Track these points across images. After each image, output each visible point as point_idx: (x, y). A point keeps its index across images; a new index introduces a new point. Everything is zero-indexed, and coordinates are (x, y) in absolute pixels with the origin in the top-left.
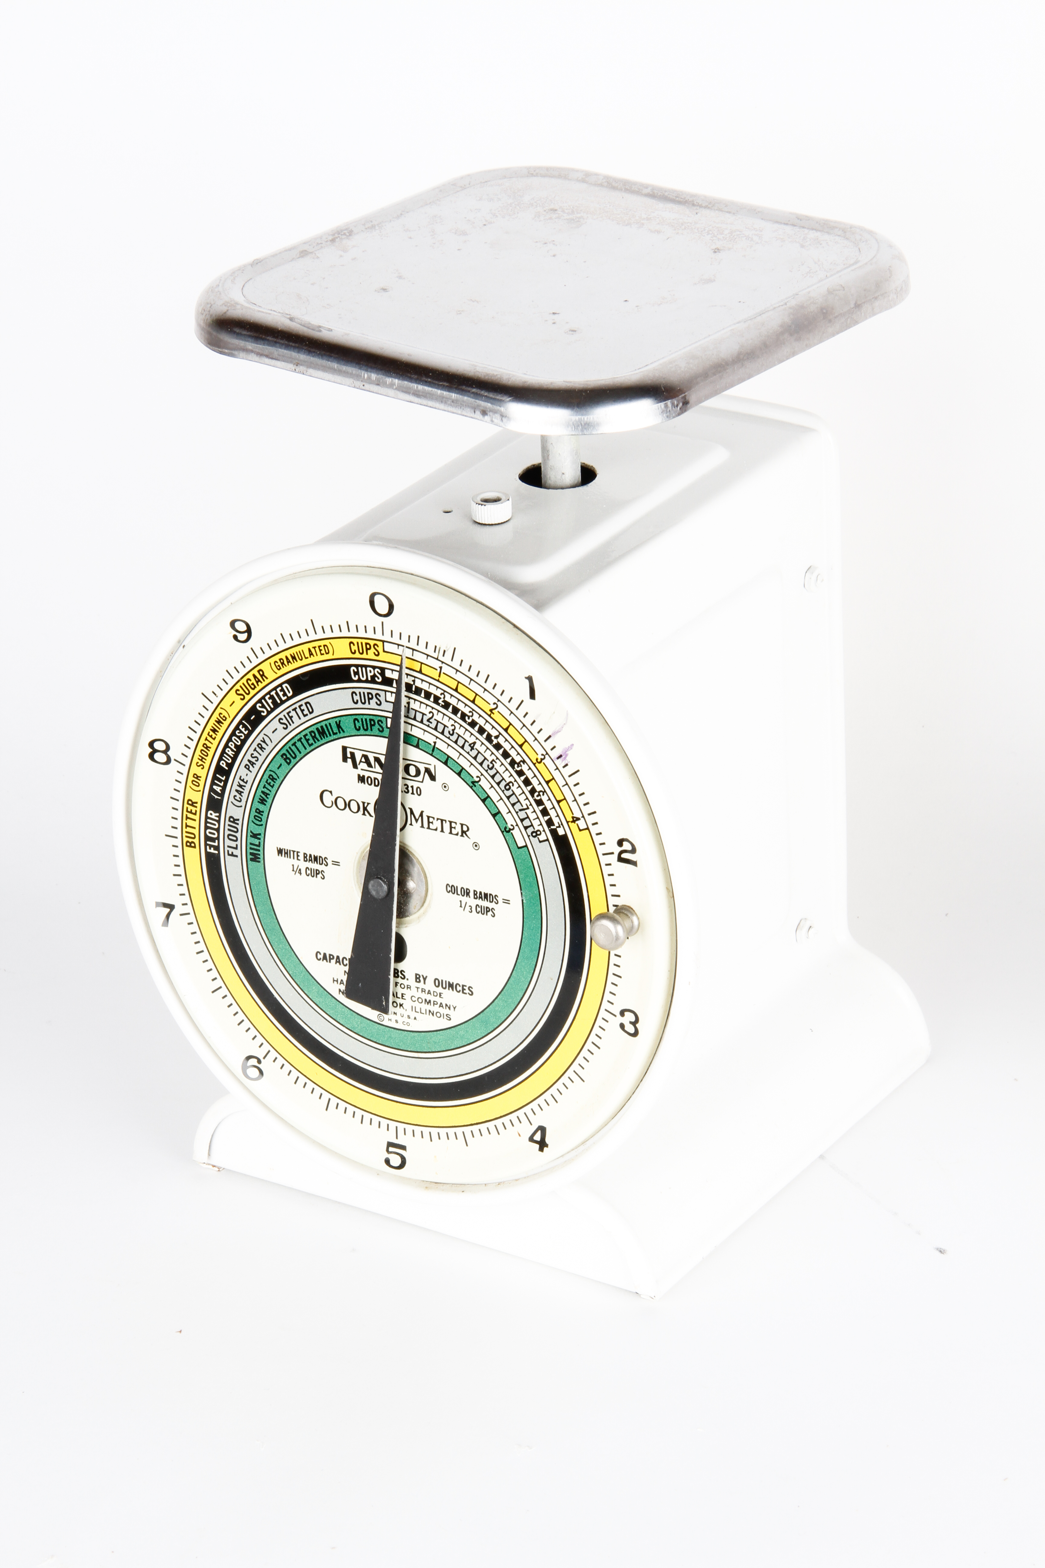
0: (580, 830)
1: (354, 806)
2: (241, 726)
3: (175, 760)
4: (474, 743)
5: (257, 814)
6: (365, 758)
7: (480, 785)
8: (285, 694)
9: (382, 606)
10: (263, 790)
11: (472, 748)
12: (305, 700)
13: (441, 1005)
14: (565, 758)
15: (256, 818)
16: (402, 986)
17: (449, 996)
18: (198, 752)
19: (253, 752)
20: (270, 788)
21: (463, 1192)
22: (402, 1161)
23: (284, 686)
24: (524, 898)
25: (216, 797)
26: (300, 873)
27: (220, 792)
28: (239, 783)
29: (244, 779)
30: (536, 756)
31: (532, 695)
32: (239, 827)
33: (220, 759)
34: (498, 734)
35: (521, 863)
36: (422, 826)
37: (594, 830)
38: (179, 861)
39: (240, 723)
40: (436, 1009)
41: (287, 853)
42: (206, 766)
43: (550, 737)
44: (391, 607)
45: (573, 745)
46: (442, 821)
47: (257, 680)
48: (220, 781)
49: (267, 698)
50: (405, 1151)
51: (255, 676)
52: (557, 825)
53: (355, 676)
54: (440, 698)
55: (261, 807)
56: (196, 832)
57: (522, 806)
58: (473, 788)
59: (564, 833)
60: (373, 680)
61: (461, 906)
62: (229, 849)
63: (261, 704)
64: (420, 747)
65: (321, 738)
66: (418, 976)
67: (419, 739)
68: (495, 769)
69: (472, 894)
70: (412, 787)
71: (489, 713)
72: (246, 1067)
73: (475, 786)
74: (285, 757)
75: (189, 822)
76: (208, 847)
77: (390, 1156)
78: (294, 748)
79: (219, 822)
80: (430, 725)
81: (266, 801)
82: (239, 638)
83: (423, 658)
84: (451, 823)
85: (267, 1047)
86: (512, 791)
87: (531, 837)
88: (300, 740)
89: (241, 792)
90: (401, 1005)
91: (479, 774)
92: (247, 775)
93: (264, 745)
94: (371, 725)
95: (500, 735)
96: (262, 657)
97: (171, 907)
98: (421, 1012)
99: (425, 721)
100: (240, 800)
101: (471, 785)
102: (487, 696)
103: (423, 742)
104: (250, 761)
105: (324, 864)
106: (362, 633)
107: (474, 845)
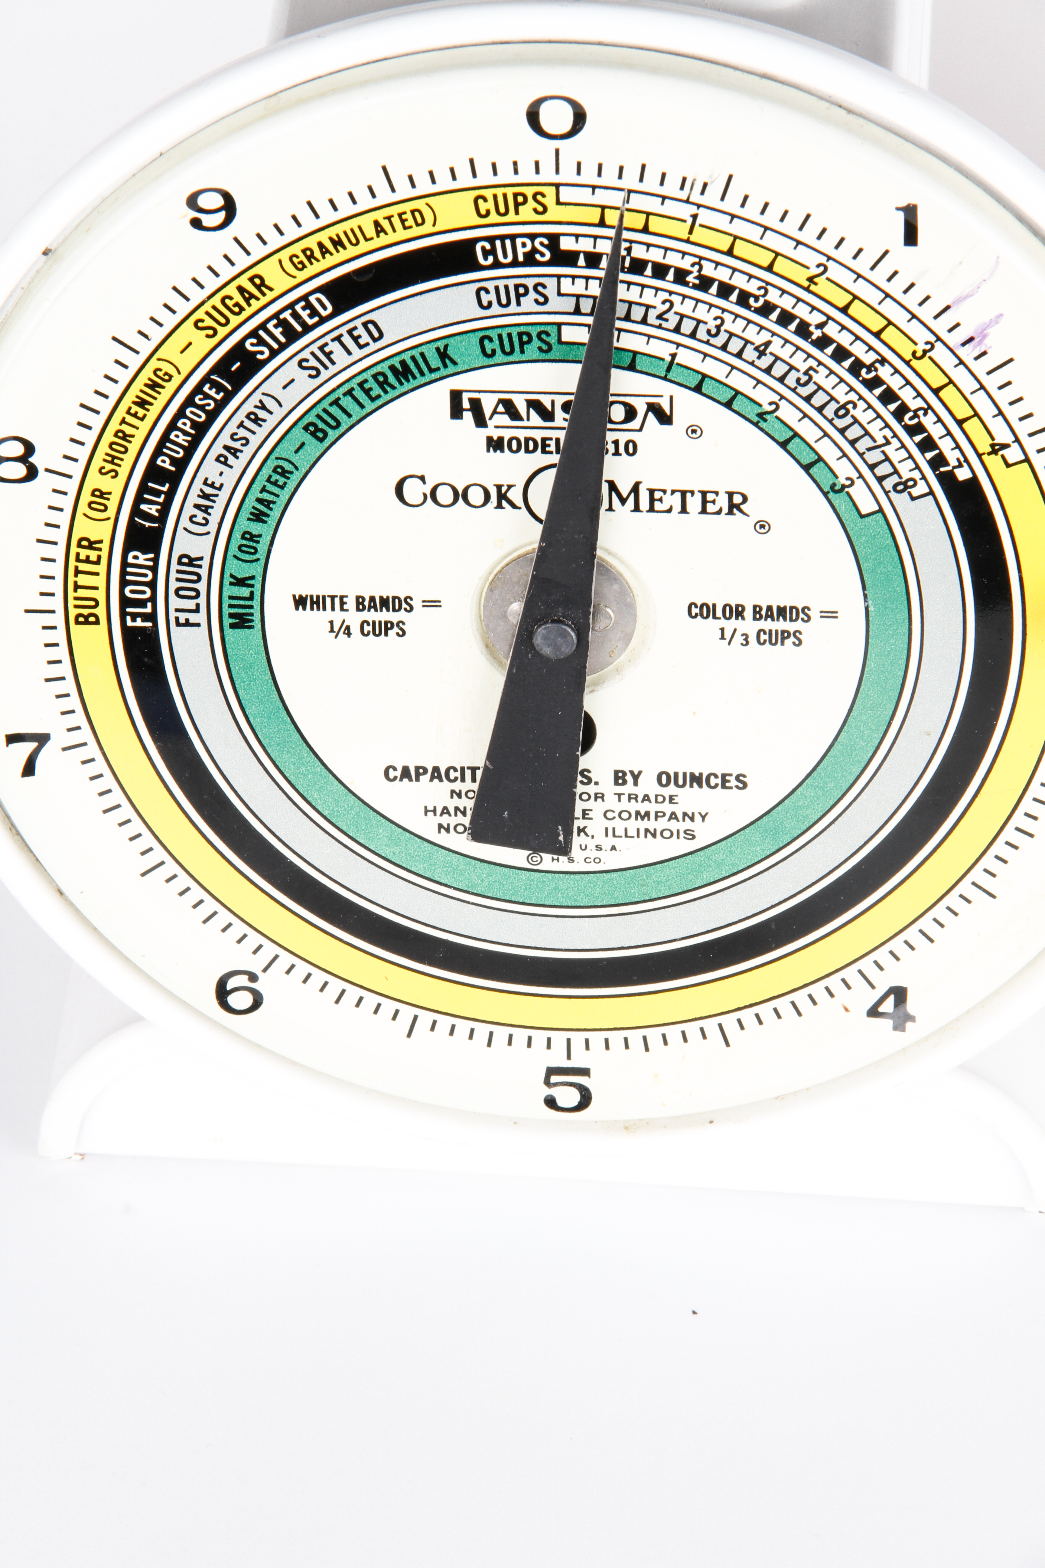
0: (1008, 465)
1: (475, 495)
2: (208, 385)
3: (47, 470)
4: (767, 344)
5: (245, 542)
6: (503, 406)
7: (777, 417)
8: (314, 313)
9: (556, 118)
10: (260, 496)
11: (762, 354)
12: (362, 318)
13: (673, 816)
14: (980, 342)
15: (244, 548)
16: (585, 797)
17: (690, 798)
18: (103, 448)
19: (236, 430)
20: (276, 490)
21: (711, 1122)
22: (582, 1096)
23: (312, 299)
24: (870, 602)
25: (147, 524)
26: (349, 634)
27: (157, 514)
28: (201, 490)
29: (213, 483)
30: (913, 347)
31: (911, 237)
32: (204, 572)
33: (158, 451)
34: (824, 319)
35: (867, 542)
36: (637, 509)
37: (1039, 461)
38: (62, 652)
39: (206, 379)
40: (662, 823)
41: (317, 603)
42: (124, 472)
43: (948, 308)
44: (580, 118)
45: (1002, 315)
46: (684, 494)
47: (247, 296)
48: (158, 493)
49: (270, 326)
50: (586, 1078)
51: (241, 290)
52: (953, 462)
53: (486, 259)
54: (691, 272)
55: (255, 528)
56: (100, 595)
57: (875, 441)
58: (762, 424)
59: (970, 475)
60: (530, 260)
61: (723, 638)
62: (178, 614)
63: (254, 341)
64: (638, 368)
65: (401, 384)
66: (620, 775)
67: (635, 353)
68: (815, 383)
69: (749, 613)
70: (616, 443)
71: (806, 284)
72: (222, 993)
73: (765, 420)
74: (312, 428)
75: (82, 580)
76: (128, 618)
77: (556, 1092)
78: (334, 410)
79: (154, 569)
80: (665, 325)
81: (268, 516)
82: (205, 224)
83: (652, 205)
84: (704, 494)
85: (270, 950)
86: (853, 416)
87: (893, 495)
88: (350, 393)
89: (207, 507)
90: (581, 830)
91: (776, 398)
92: (221, 474)
93: (262, 414)
94: (522, 344)
95: (830, 322)
96: (258, 251)
97: (42, 739)
98: (626, 836)
99: (652, 318)
100: (204, 522)
101: (756, 419)
102: (802, 254)
103: (644, 358)
104: (226, 448)
105: (403, 610)
106: (506, 175)
107: (758, 526)
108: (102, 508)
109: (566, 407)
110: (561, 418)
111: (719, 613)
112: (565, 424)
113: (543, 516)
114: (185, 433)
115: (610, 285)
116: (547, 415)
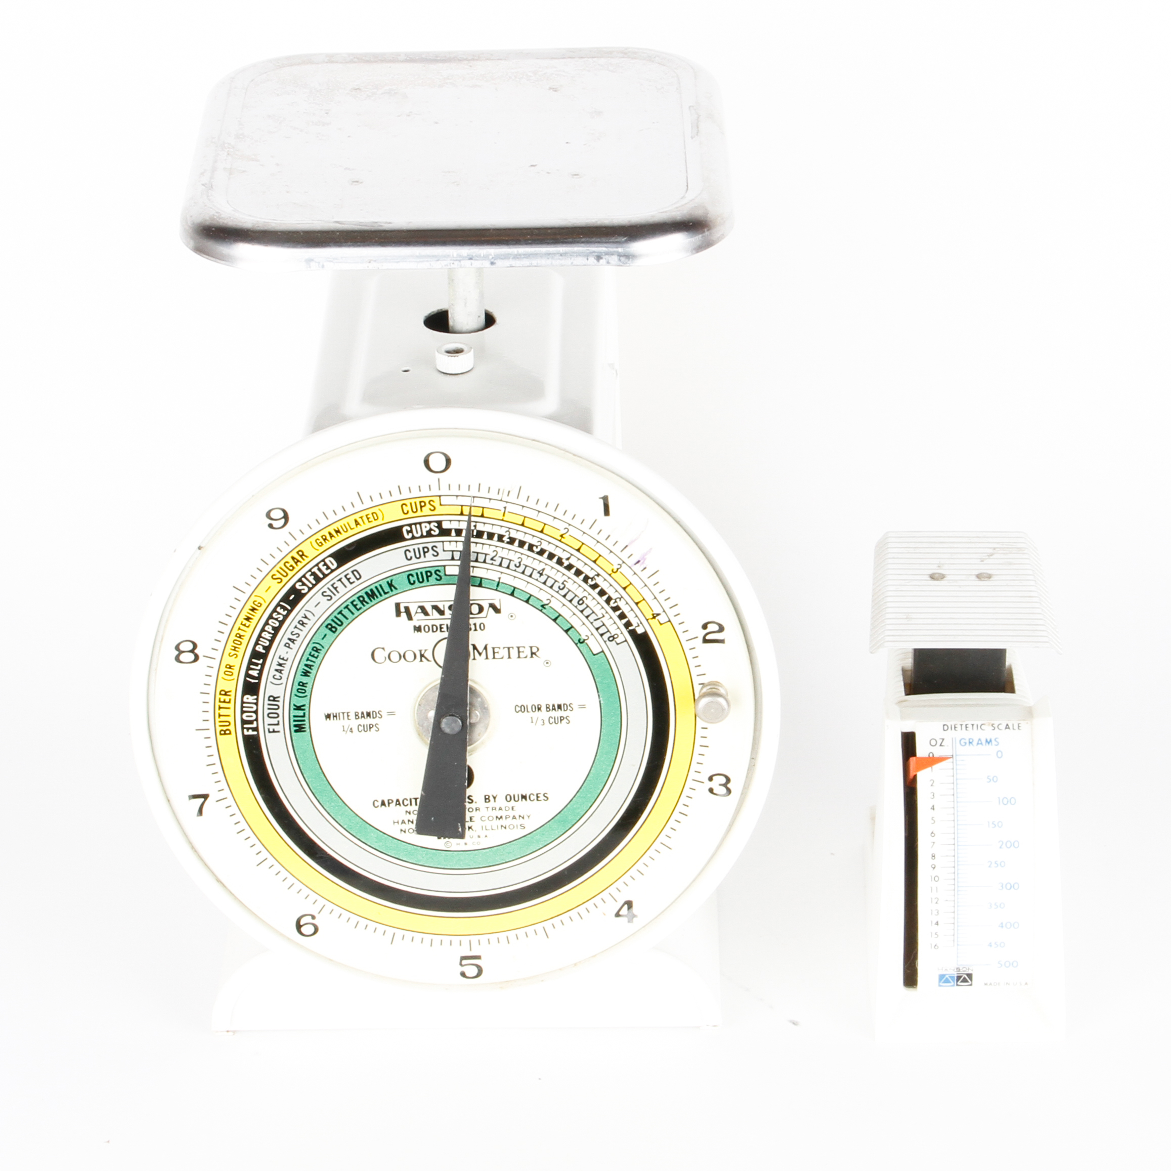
0: (661, 624)
1: (410, 656)
2: (279, 608)
3: (204, 656)
4: (543, 569)
5: (300, 687)
7: (551, 607)
8: (328, 568)
9: (437, 463)
10: (306, 663)
11: (541, 575)
12: (351, 568)
13: (514, 818)
14: (643, 563)
15: (299, 691)
16: (471, 810)
17: (522, 807)
18: (230, 643)
19: (293, 630)
20: (313, 659)
22: (478, 970)
23: (327, 561)
24: (601, 699)
25: (253, 681)
26: (352, 732)
27: (257, 675)
28: (278, 662)
29: (283, 658)
30: (612, 567)
31: (606, 511)
32: (280, 704)
33: (257, 644)
34: (569, 555)
35: (597, 668)
36: (487, 658)
37: (675, 621)
38: (214, 750)
39: (278, 605)
41: (336, 716)
42: (240, 654)
43: (626, 546)
44: (448, 462)
45: (652, 548)
47: (296, 561)
48: (257, 664)
49: (308, 576)
50: (480, 960)
51: (293, 558)
52: (635, 625)
53: (408, 535)
54: (505, 536)
55: (305, 679)
56: (231, 719)
57: (597, 616)
58: (544, 610)
59: (644, 630)
60: (429, 534)
61: (532, 722)
62: (269, 727)
63: (300, 583)
64: (483, 585)
65: (371, 601)
66: (487, 797)
67: (481, 578)
68: (567, 588)
69: (544, 708)
70: (475, 624)
71: (559, 538)
72: (299, 926)
73: (545, 608)
74: (330, 627)
75: (223, 712)
76: (245, 730)
77: (465, 969)
78: (340, 616)
79: (256, 704)
80: (494, 563)
81: (309, 672)
82: (274, 526)
83: (484, 503)
84: (518, 648)
85: (321, 902)
86: (586, 604)
87: (608, 642)
88: (347, 607)
89: (281, 670)
90: (470, 828)
91: (549, 597)
92: (287, 653)
93: (305, 621)
94: (428, 577)
95: (572, 556)
96: (301, 538)
97: (205, 797)
98: (492, 829)
99: (488, 560)
100: (280, 678)
101: (541, 608)
102: (556, 523)
103: (486, 580)
104: (290, 639)
105: (377, 717)
106: (416, 493)
107: (545, 663)
108: (231, 674)
109: (450, 608)
110: (448, 614)
111: (530, 709)
112: (450, 617)
113: (442, 665)
114: (269, 633)
115: (467, 544)
116: (441, 612)
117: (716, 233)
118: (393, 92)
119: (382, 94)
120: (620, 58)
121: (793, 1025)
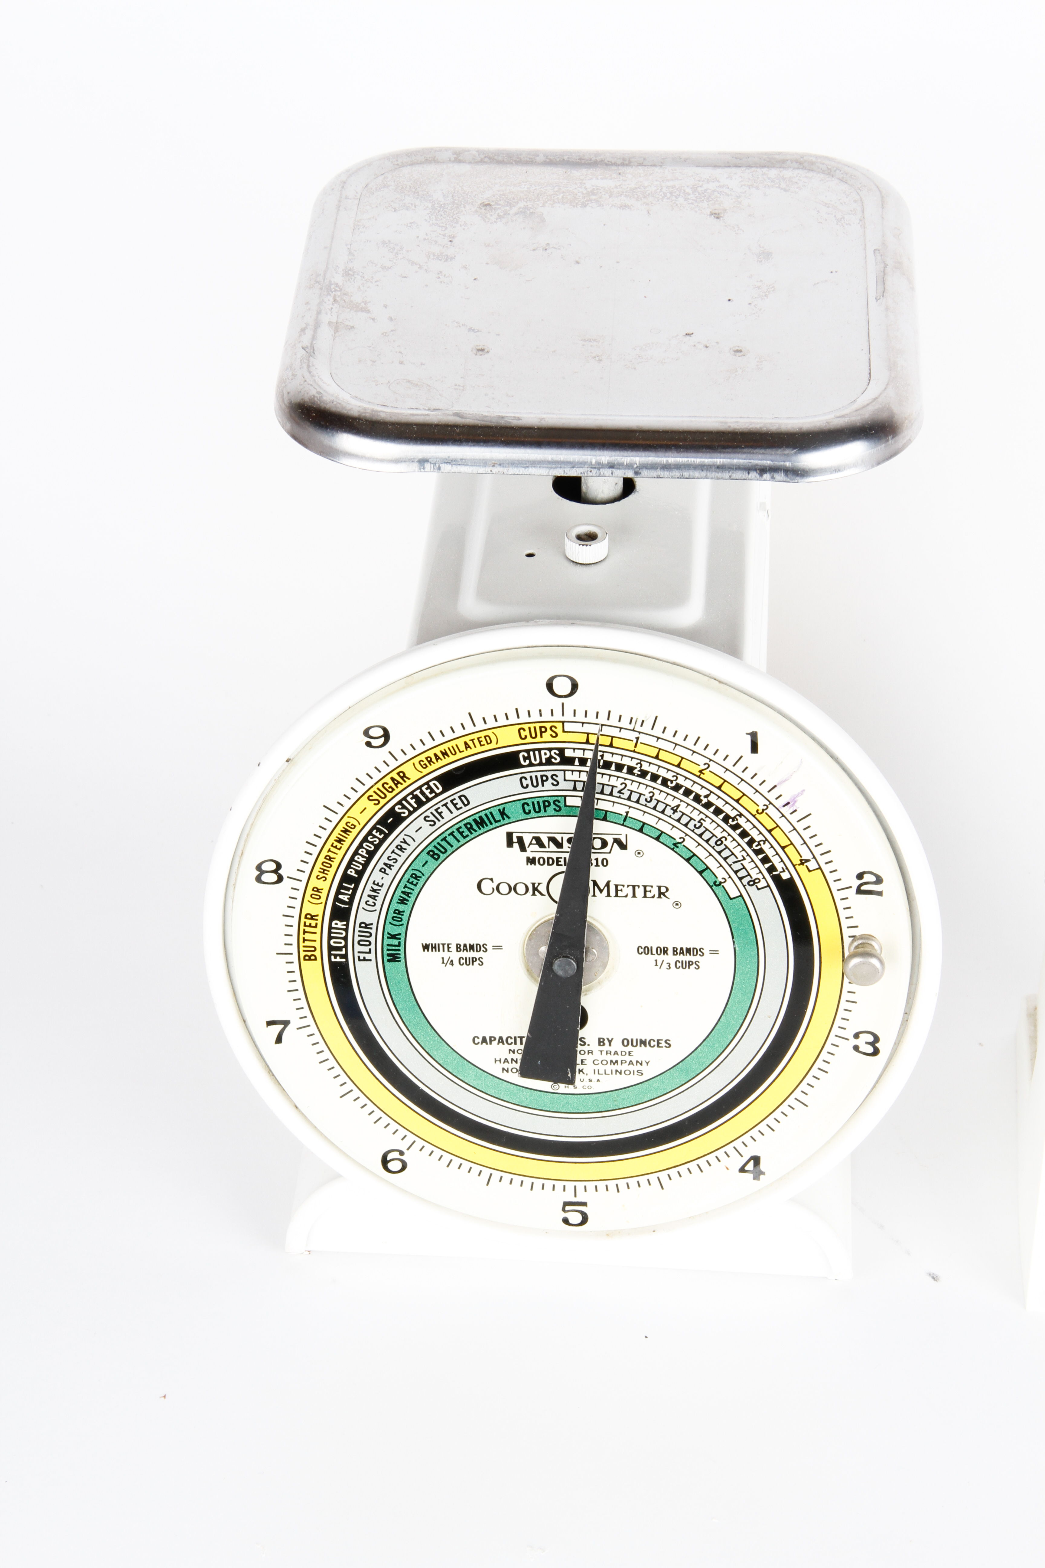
0: (810, 871)
1: (521, 889)
2: (375, 831)
3: (288, 877)
4: (678, 806)
5: (395, 915)
6: (536, 840)
7: (684, 846)
8: (432, 791)
9: (562, 686)
10: (404, 890)
11: (675, 811)
12: (458, 793)
13: (631, 1063)
14: (793, 804)
15: (395, 918)
16: (582, 1052)
17: (640, 1053)
18: (319, 865)
19: (390, 855)
20: (412, 887)
21: (654, 1231)
22: (583, 1217)
23: (431, 784)
24: (736, 945)
25: (343, 906)
26: (452, 965)
27: (348, 900)
28: (372, 887)
29: (378, 883)
30: (757, 808)
31: (754, 748)
32: (373, 931)
33: (348, 867)
34: (709, 792)
35: (734, 913)
36: (609, 895)
37: (826, 869)
38: (296, 976)
39: (374, 827)
40: (625, 1067)
41: (435, 947)
42: (330, 878)
43: (775, 786)
44: (575, 686)
45: (804, 790)
46: (634, 887)
47: (396, 782)
48: (348, 889)
49: (409, 798)
50: (585, 1207)
51: (393, 779)
52: (780, 869)
53: (525, 761)
54: (636, 768)
55: (401, 907)
56: (317, 945)
57: (737, 858)
58: (676, 849)
59: (790, 877)
60: (549, 762)
61: (656, 965)
62: (359, 954)
63: (400, 807)
64: (608, 819)
65: (480, 829)
66: (601, 1040)
67: (606, 812)
68: (704, 827)
69: (670, 952)
70: (597, 860)
71: (698, 774)
72: (385, 1162)
73: (678, 847)
74: (431, 853)
75: (307, 936)
76: (333, 957)
77: (568, 1215)
78: (443, 843)
79: (346, 930)
80: (622, 796)
81: (408, 901)
82: (373, 744)
83: (615, 732)
84: (645, 887)
85: (411, 1138)
86: (725, 845)
87: (747, 887)
88: (452, 834)
89: (375, 896)
90: (580, 1071)
91: (683, 835)
92: (382, 878)
93: (404, 846)
94: (545, 807)
95: (712, 794)
96: (402, 758)
97: (286, 1023)
98: (605, 1074)
99: (615, 793)
100: (373, 904)
101: (672, 847)
102: (696, 758)
103: (612, 814)
104: (385, 864)
105: (482, 951)
106: (535, 717)
107: (675, 904)
108: (318, 897)
109: (569, 840)
110: (567, 847)
111: (654, 951)
112: (569, 850)
113: (557, 899)
114: (363, 856)
115: (592, 775)
116: (559, 845)
117: (901, 439)
118: (528, 212)
119: (516, 214)
120: (794, 168)
121: (932, 1280)
